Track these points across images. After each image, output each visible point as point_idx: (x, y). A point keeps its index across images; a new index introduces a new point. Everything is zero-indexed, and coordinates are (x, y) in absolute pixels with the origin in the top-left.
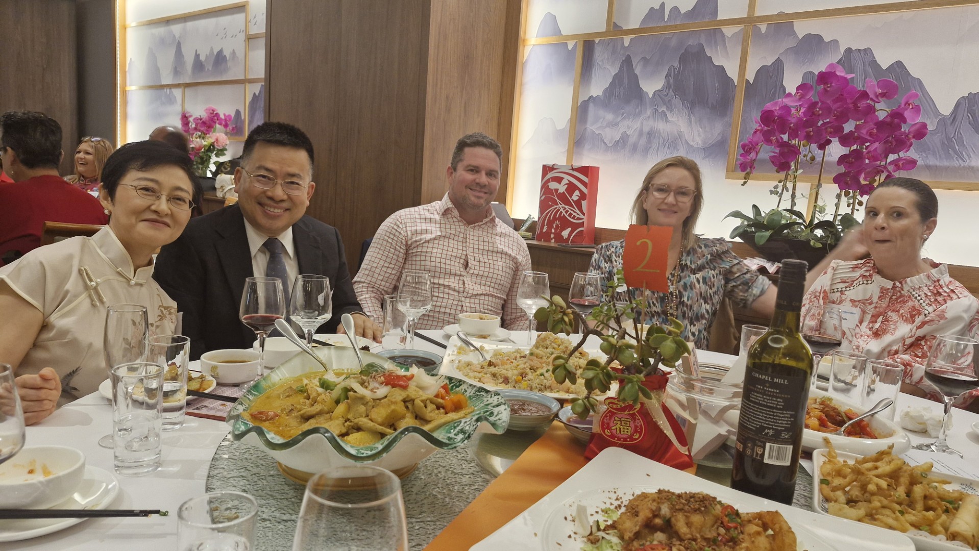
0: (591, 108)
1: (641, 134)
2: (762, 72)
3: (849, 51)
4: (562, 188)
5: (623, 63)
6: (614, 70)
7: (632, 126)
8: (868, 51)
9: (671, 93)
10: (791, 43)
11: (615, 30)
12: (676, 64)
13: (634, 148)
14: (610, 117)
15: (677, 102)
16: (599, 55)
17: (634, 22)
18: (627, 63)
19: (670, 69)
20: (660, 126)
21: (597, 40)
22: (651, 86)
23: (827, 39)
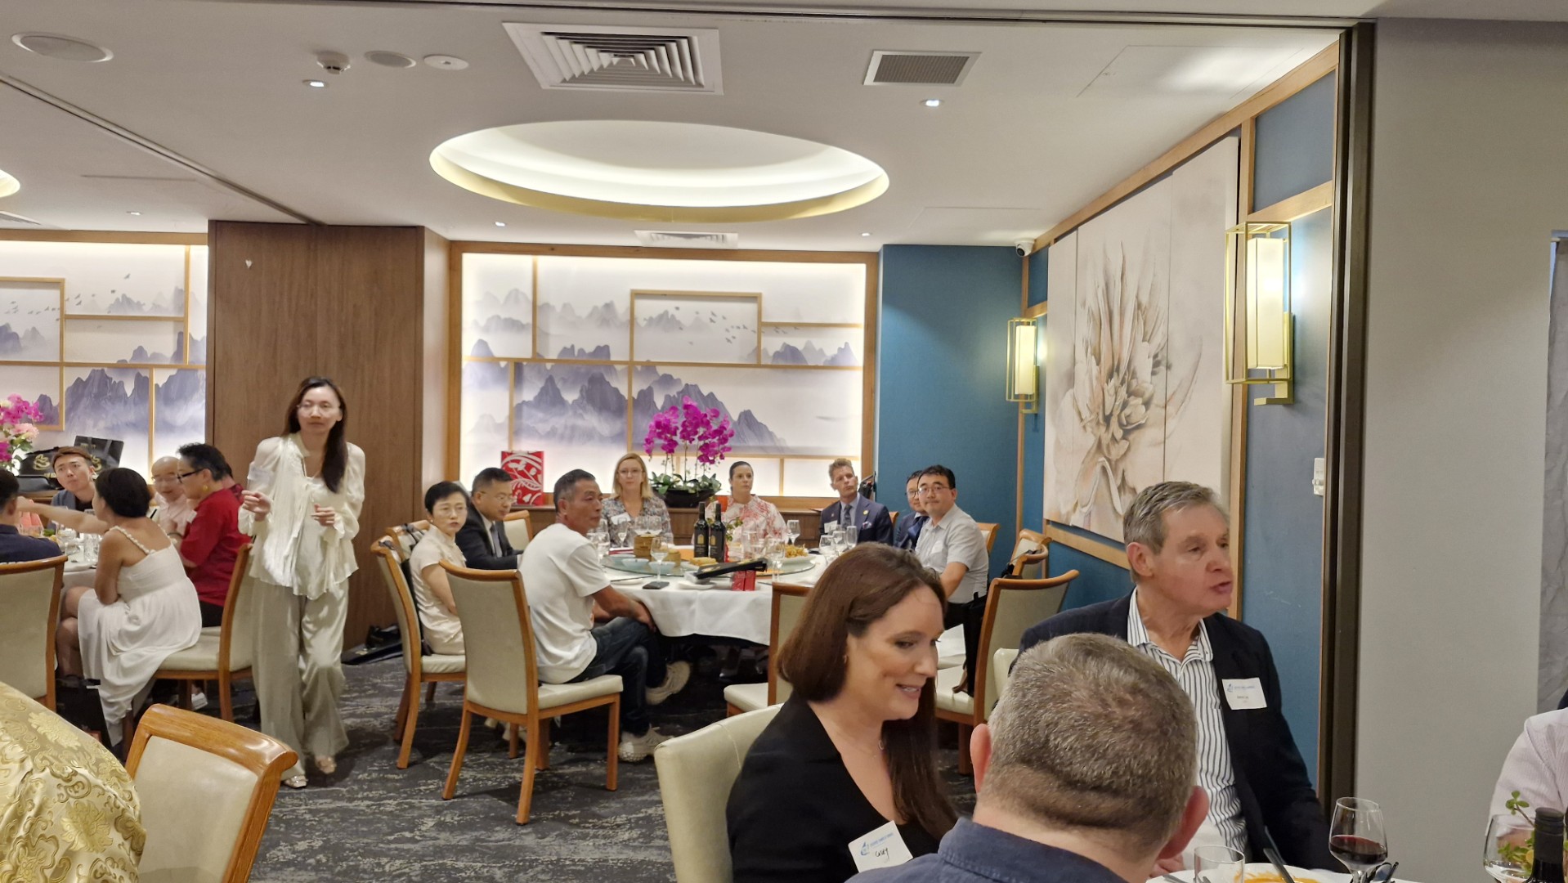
0: (525, 409)
1: (566, 427)
2: (641, 393)
3: (687, 385)
4: (521, 467)
5: (547, 381)
6: (541, 384)
7: (559, 422)
8: (696, 386)
9: (585, 402)
10: (656, 378)
11: (537, 359)
12: (586, 384)
13: (562, 437)
14: (540, 415)
15: (589, 407)
16: (526, 372)
17: (553, 353)
18: (550, 380)
19: (582, 387)
20: (579, 422)
21: (525, 363)
22: (571, 396)
23: (675, 377)
